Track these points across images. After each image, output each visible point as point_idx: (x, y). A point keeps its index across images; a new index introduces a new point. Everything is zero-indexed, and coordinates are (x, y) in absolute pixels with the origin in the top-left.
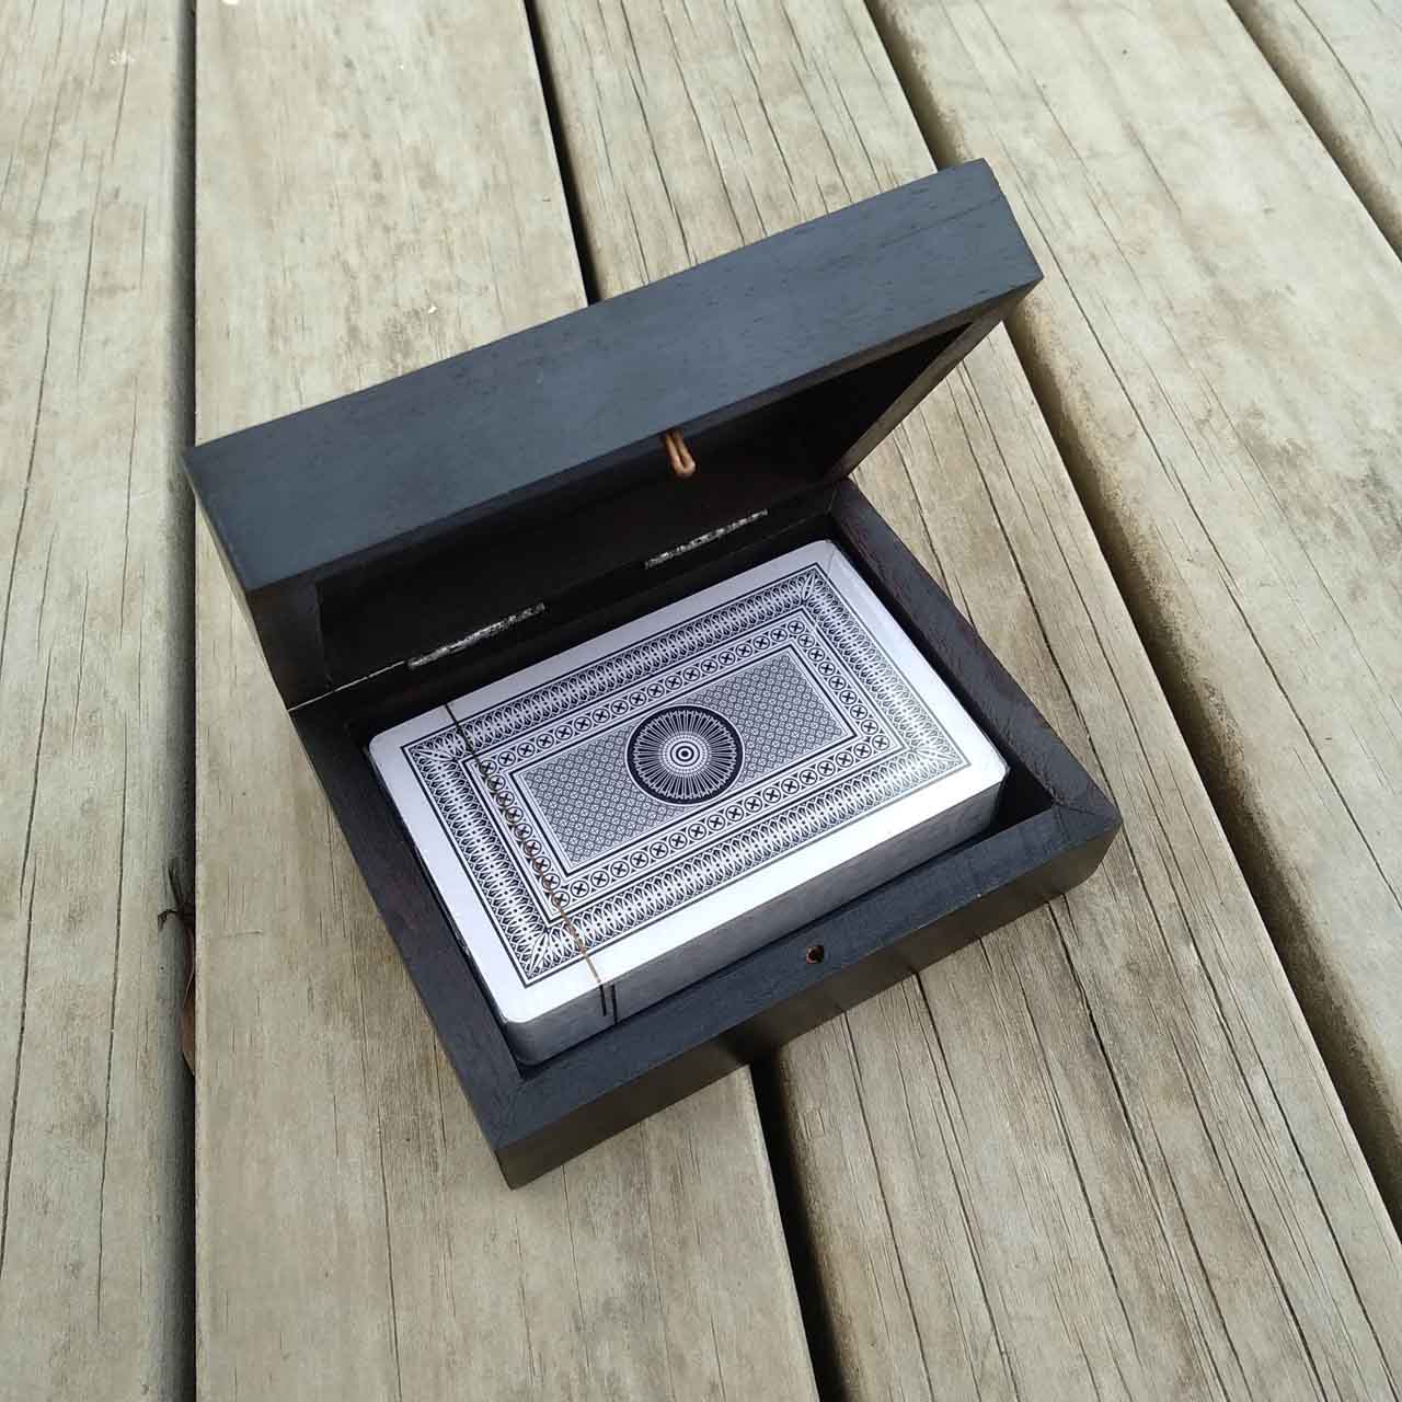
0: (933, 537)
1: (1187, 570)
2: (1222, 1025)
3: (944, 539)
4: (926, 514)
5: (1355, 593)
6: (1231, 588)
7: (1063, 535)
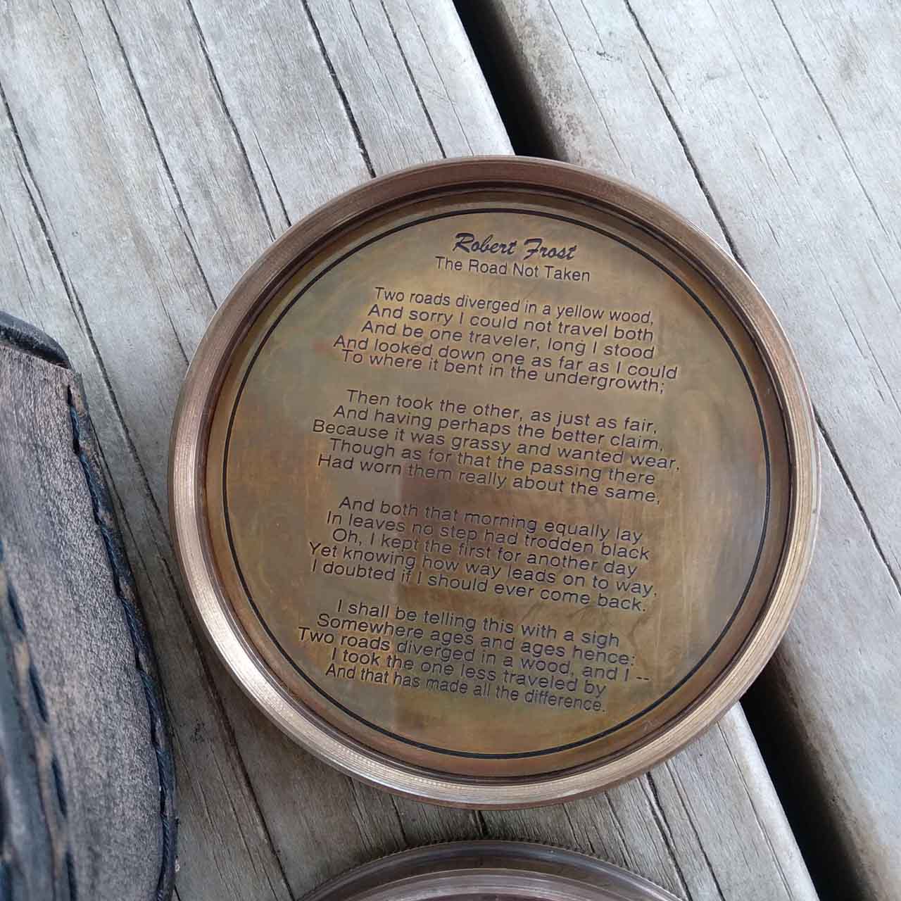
0: (224, 86)
1: (597, 72)
2: (657, 819)
3: (242, 88)
4: (211, 48)
5: (850, 65)
6: (663, 94)
7: (412, 45)
